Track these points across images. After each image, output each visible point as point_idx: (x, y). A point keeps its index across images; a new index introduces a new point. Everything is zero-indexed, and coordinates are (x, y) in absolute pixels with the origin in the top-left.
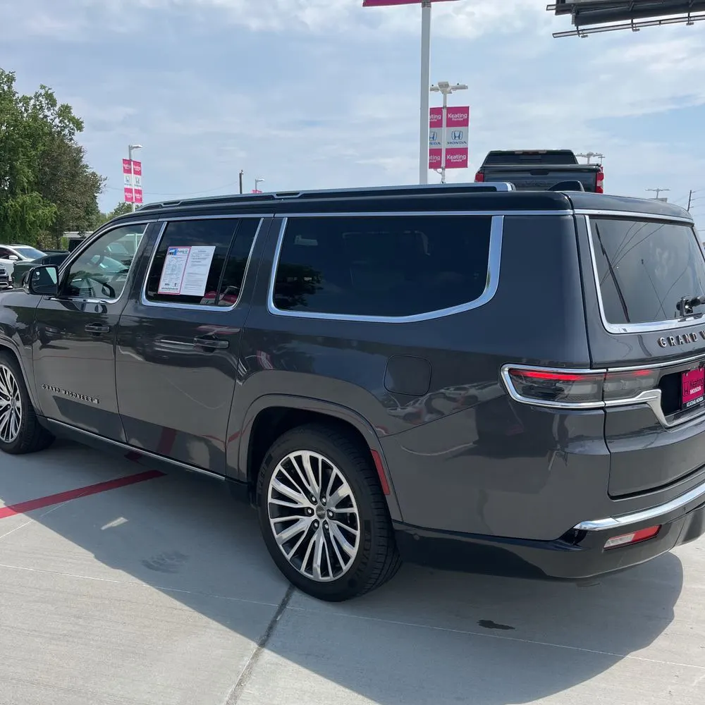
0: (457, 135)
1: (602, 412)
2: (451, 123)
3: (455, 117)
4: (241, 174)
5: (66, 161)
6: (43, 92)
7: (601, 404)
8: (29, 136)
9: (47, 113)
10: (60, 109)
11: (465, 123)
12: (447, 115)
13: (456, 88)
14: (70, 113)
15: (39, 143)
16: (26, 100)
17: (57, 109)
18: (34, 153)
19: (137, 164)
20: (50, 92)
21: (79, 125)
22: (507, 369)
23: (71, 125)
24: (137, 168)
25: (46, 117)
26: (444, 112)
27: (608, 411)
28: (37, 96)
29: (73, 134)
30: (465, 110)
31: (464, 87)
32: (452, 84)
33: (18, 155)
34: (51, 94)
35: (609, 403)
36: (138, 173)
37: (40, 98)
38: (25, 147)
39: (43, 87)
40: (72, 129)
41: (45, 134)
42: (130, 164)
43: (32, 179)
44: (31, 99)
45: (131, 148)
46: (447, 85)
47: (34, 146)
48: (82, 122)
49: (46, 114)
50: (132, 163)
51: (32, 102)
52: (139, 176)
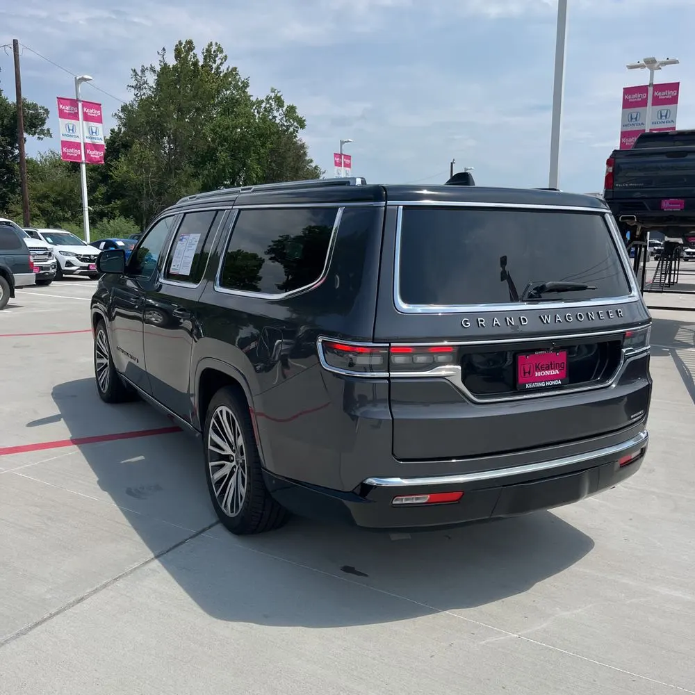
0: (664, 114)
1: (387, 381)
2: (657, 101)
3: (662, 95)
4: (452, 163)
5: (289, 157)
6: (273, 95)
7: (386, 374)
8: (261, 136)
9: (276, 114)
10: (286, 110)
11: (674, 100)
12: (654, 93)
13: (665, 64)
14: (295, 112)
15: (268, 141)
16: (259, 103)
17: (284, 109)
18: (262, 151)
19: (348, 157)
20: (279, 95)
21: (302, 123)
22: (320, 340)
23: (295, 124)
24: (347, 161)
25: (275, 117)
26: (650, 90)
27: (392, 381)
28: (268, 99)
29: (297, 131)
30: (675, 87)
31: (675, 62)
32: (660, 59)
33: (250, 153)
34: (280, 97)
35: (393, 374)
36: (348, 166)
37: (271, 101)
38: (255, 146)
39: (273, 91)
40: (297, 127)
41: (273, 134)
42: (341, 158)
43: (260, 174)
44: (263, 101)
45: (342, 143)
46: (654, 61)
47: (263, 145)
48: (304, 121)
49: (274, 115)
50: (343, 156)
51: (263, 105)
52: (347, 169)
